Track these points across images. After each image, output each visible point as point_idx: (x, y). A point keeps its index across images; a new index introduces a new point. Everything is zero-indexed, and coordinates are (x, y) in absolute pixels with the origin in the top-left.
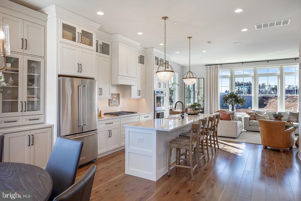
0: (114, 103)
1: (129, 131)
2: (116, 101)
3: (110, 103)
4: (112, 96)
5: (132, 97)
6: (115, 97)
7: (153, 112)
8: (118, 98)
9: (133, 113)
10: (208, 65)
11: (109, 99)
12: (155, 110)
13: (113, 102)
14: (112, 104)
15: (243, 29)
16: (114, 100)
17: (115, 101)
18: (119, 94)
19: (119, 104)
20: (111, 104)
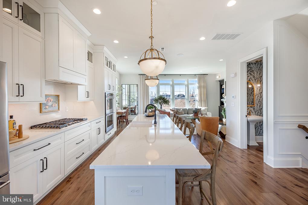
0: (50, 109)
1: (105, 177)
2: (54, 105)
3: (43, 108)
4: (46, 99)
5: (79, 100)
6: (52, 100)
7: (105, 116)
8: (57, 102)
9: (81, 120)
10: (141, 75)
11: (40, 104)
12: (106, 114)
13: (47, 107)
14: (46, 110)
15: (201, 37)
16: (50, 104)
17: (52, 106)
18: (58, 96)
19: (59, 109)
20: (43, 110)
